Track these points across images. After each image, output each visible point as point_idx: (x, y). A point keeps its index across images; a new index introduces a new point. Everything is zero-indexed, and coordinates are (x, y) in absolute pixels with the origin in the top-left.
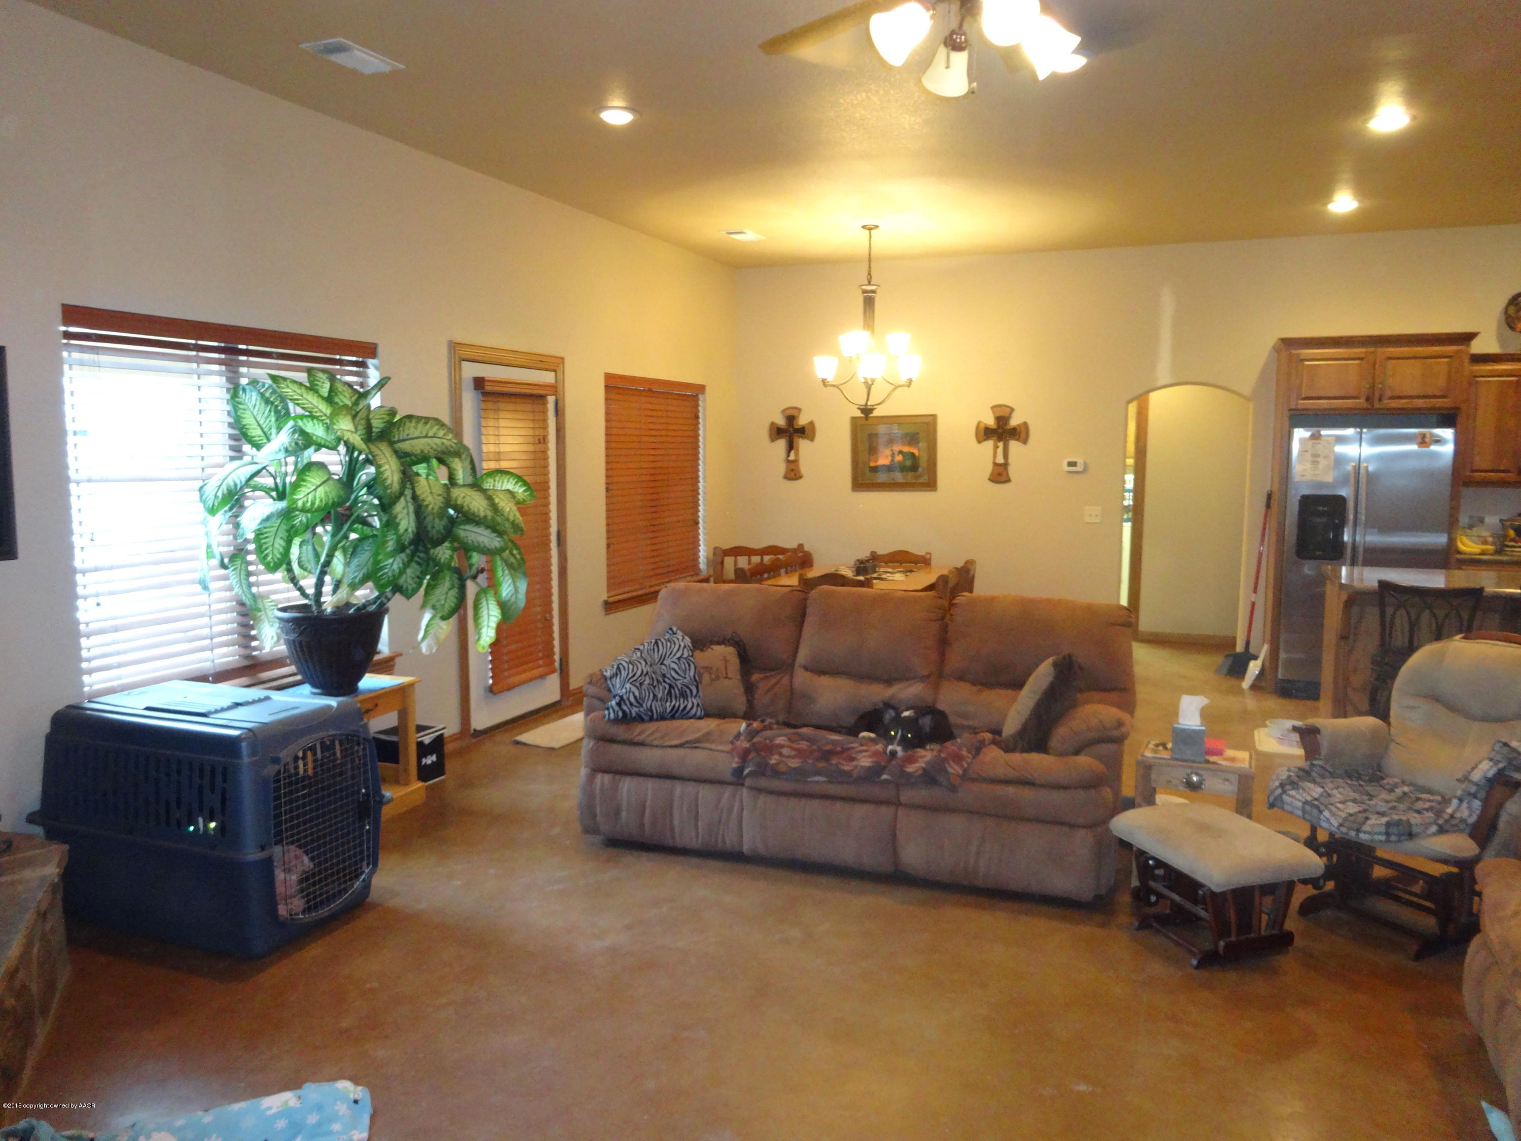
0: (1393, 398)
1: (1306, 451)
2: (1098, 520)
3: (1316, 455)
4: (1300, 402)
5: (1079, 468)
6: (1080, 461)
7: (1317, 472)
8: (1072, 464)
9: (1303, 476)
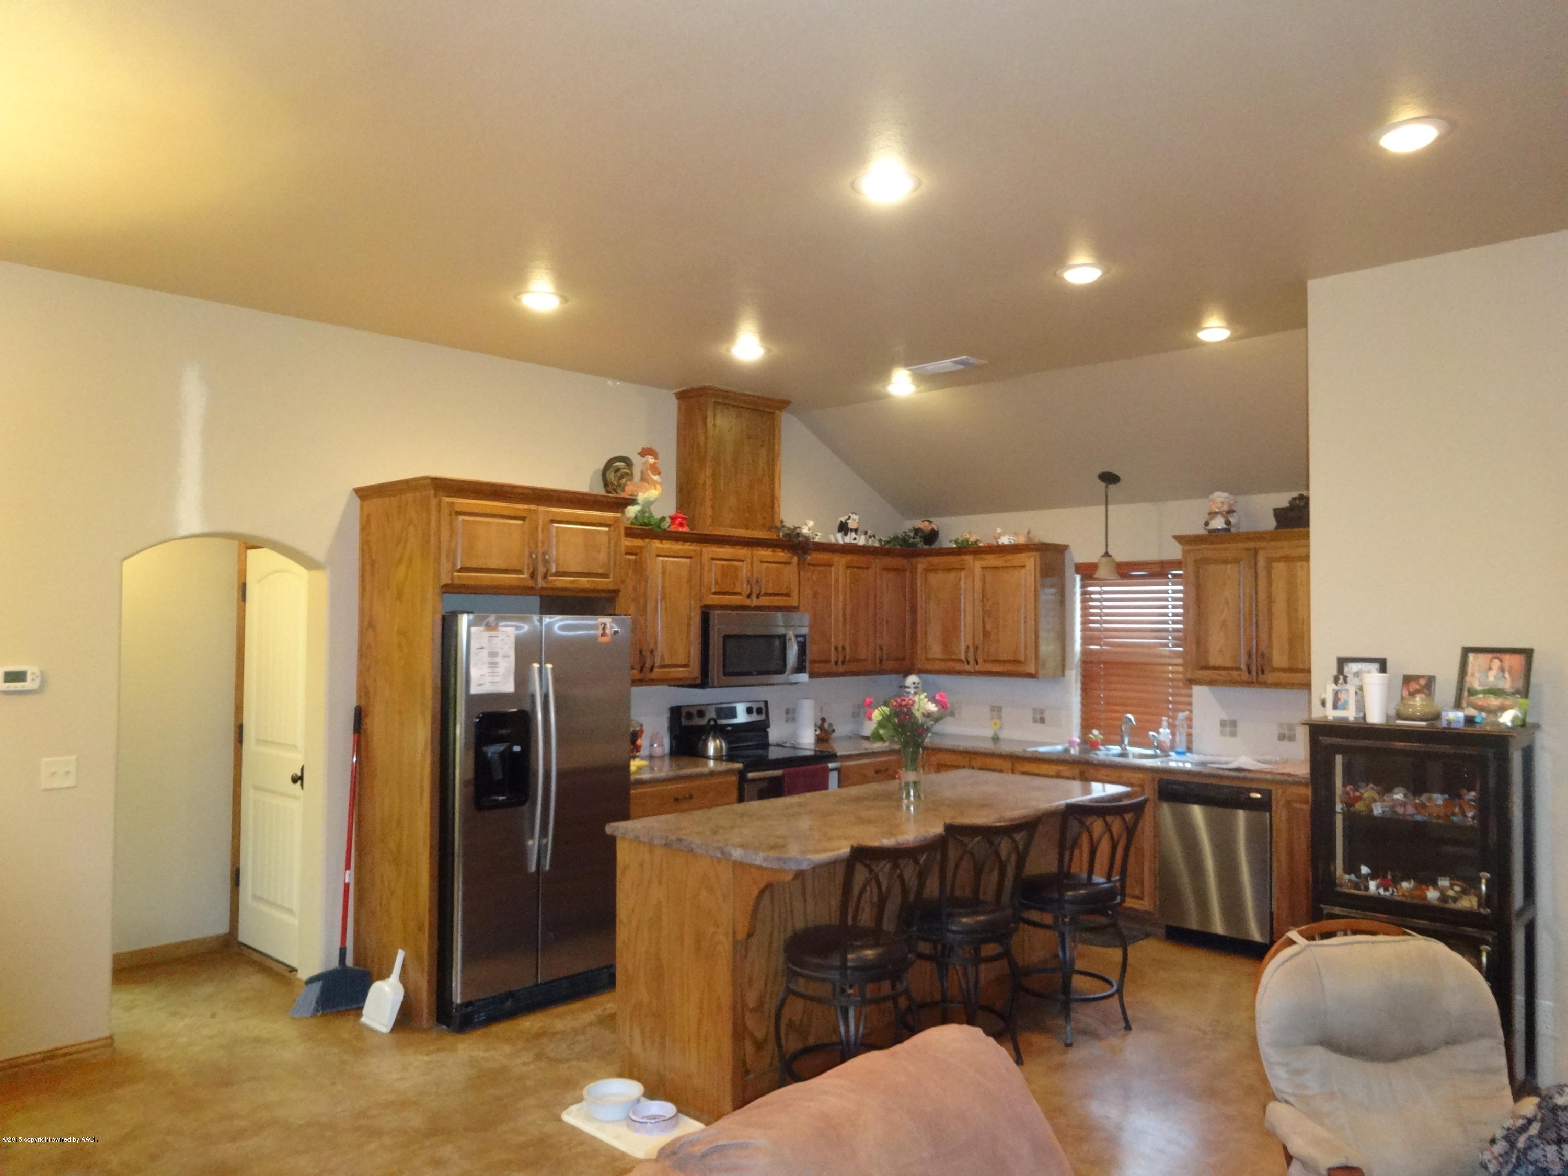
0: (558, 574)
1: (482, 648)
2: (70, 782)
3: (493, 654)
4: (455, 574)
5: (29, 684)
6: (31, 670)
7: (497, 679)
8: (15, 677)
9: (480, 685)
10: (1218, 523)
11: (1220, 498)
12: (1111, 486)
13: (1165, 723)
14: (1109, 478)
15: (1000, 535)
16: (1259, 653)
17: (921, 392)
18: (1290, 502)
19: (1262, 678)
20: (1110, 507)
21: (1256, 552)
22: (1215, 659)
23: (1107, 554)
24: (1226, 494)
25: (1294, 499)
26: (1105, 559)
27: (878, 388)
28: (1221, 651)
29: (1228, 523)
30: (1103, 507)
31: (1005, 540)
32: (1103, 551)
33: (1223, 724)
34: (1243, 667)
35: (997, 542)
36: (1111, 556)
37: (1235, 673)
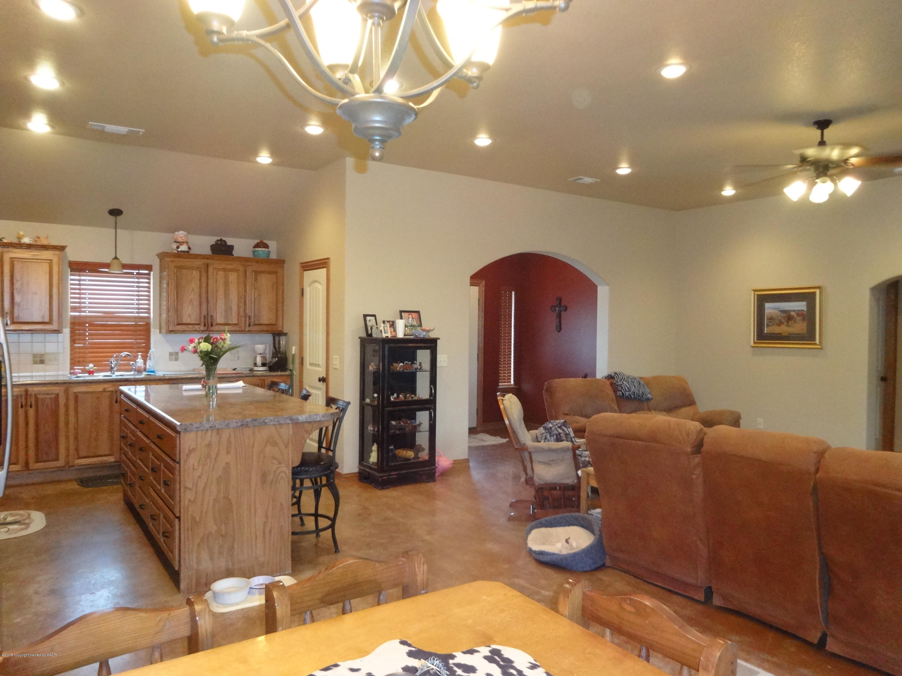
10: (184, 248)
11: (181, 235)
12: (118, 217)
13: (140, 357)
14: (116, 213)
15: (23, 236)
16: (209, 316)
17: (54, 133)
18: (215, 242)
19: (212, 329)
20: (117, 230)
21: (207, 266)
22: (186, 320)
23: (116, 258)
24: (185, 233)
25: (218, 240)
26: (116, 261)
27: (21, 122)
28: (190, 315)
29: (189, 248)
30: (114, 231)
31: (26, 240)
32: (113, 256)
33: (171, 354)
34: (202, 324)
35: (20, 241)
36: (119, 259)
37: (197, 327)
